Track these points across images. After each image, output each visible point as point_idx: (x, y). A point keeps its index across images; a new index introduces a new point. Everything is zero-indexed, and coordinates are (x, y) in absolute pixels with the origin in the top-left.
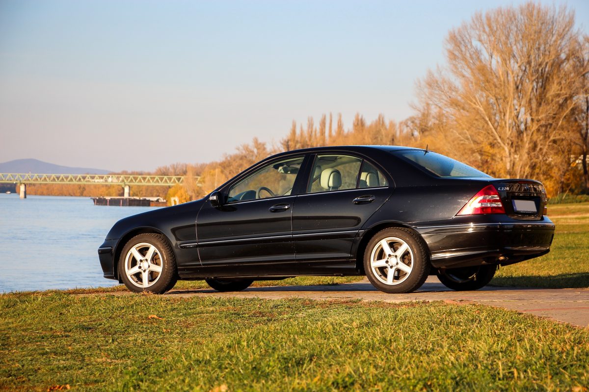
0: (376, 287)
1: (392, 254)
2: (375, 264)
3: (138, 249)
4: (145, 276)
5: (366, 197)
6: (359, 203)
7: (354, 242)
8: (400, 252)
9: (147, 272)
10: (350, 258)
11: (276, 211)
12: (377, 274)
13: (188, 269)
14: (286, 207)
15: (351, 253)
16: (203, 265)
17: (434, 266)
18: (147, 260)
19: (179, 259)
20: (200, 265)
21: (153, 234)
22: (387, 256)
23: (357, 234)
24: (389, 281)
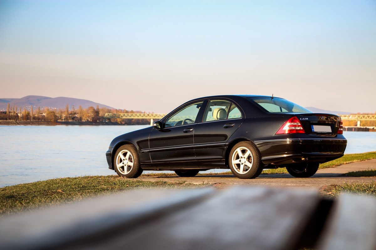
0: (235, 175)
1: (242, 156)
2: (234, 162)
3: (123, 153)
4: (126, 168)
5: (230, 124)
6: (227, 127)
7: (223, 149)
8: (246, 155)
9: (126, 166)
10: (222, 158)
11: (186, 132)
12: (235, 168)
13: (146, 165)
14: (191, 130)
15: (222, 156)
16: (153, 162)
17: (264, 163)
18: (126, 159)
19: (141, 159)
20: (151, 162)
21: (129, 145)
22: (240, 158)
23: (225, 145)
24: (241, 172)
